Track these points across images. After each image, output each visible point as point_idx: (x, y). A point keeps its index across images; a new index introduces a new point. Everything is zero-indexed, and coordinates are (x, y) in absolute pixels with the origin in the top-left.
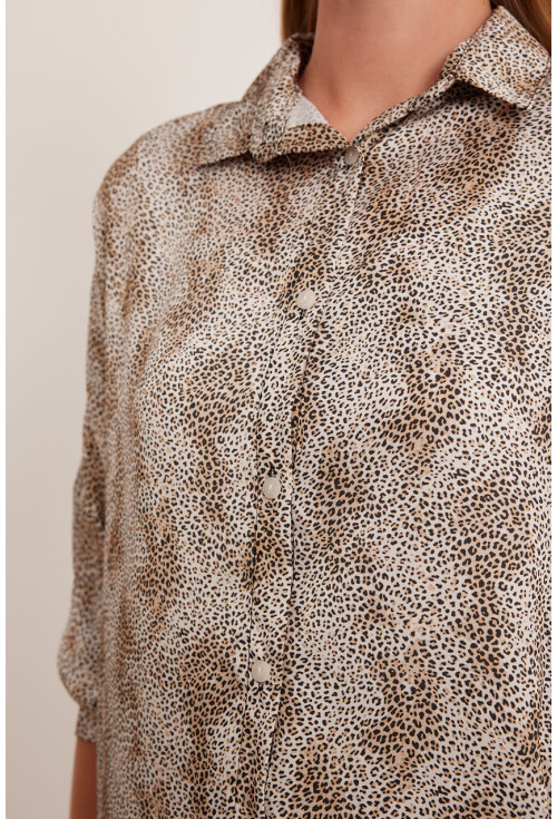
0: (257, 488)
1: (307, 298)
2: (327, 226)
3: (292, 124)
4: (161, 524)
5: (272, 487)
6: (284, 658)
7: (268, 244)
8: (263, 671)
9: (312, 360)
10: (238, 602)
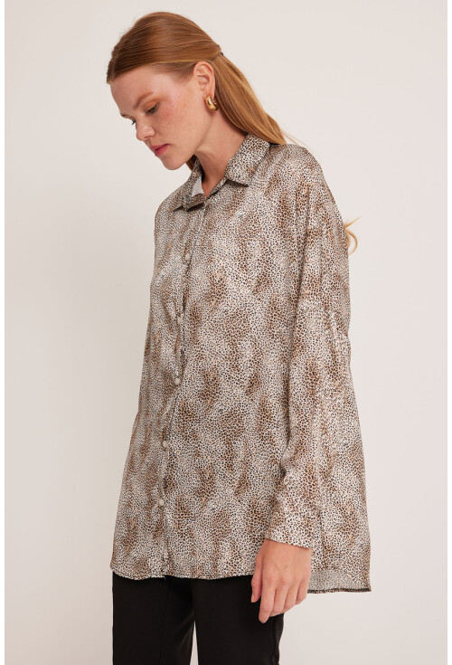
3: (193, 194)
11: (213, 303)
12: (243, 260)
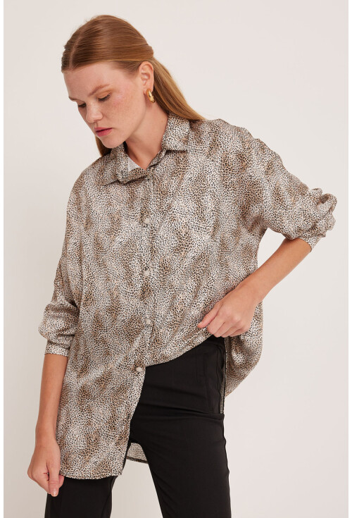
0: (142, 274)
1: (147, 221)
2: (146, 199)
3: (130, 170)
4: (116, 293)
5: (147, 273)
6: (153, 317)
7: (131, 207)
8: (149, 322)
9: (153, 238)
10: (140, 305)
11: (183, 253)
12: (200, 213)
